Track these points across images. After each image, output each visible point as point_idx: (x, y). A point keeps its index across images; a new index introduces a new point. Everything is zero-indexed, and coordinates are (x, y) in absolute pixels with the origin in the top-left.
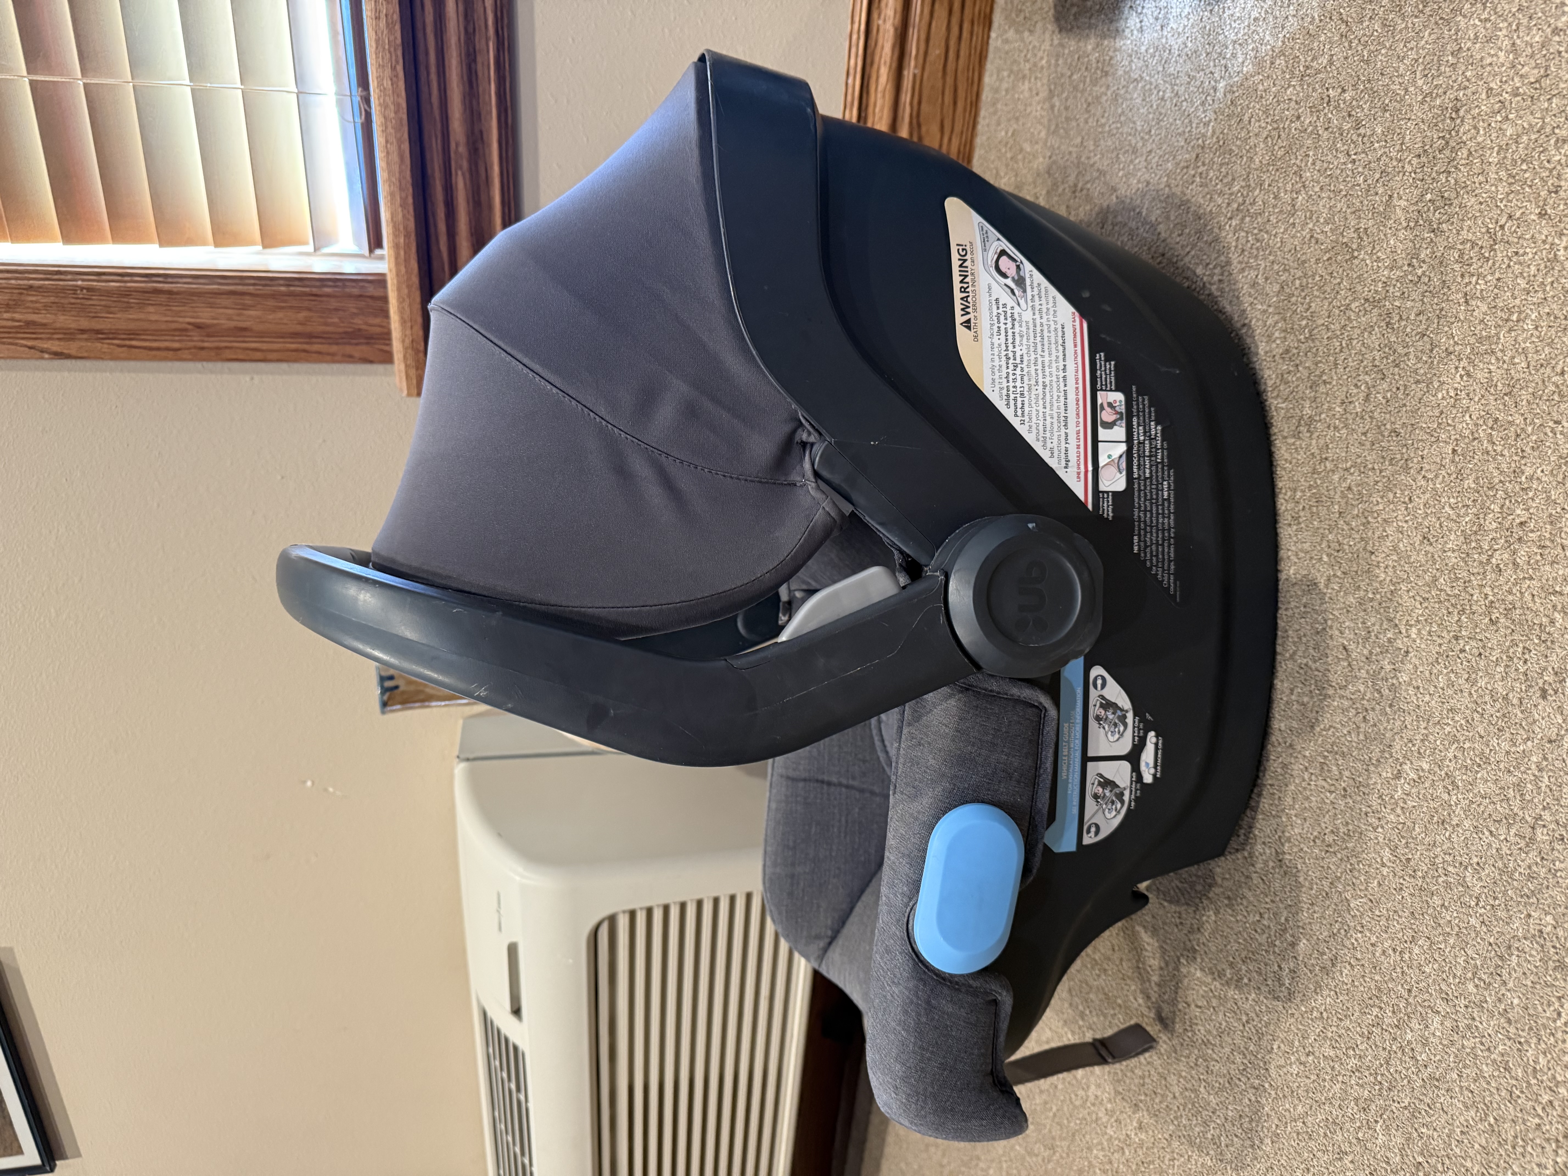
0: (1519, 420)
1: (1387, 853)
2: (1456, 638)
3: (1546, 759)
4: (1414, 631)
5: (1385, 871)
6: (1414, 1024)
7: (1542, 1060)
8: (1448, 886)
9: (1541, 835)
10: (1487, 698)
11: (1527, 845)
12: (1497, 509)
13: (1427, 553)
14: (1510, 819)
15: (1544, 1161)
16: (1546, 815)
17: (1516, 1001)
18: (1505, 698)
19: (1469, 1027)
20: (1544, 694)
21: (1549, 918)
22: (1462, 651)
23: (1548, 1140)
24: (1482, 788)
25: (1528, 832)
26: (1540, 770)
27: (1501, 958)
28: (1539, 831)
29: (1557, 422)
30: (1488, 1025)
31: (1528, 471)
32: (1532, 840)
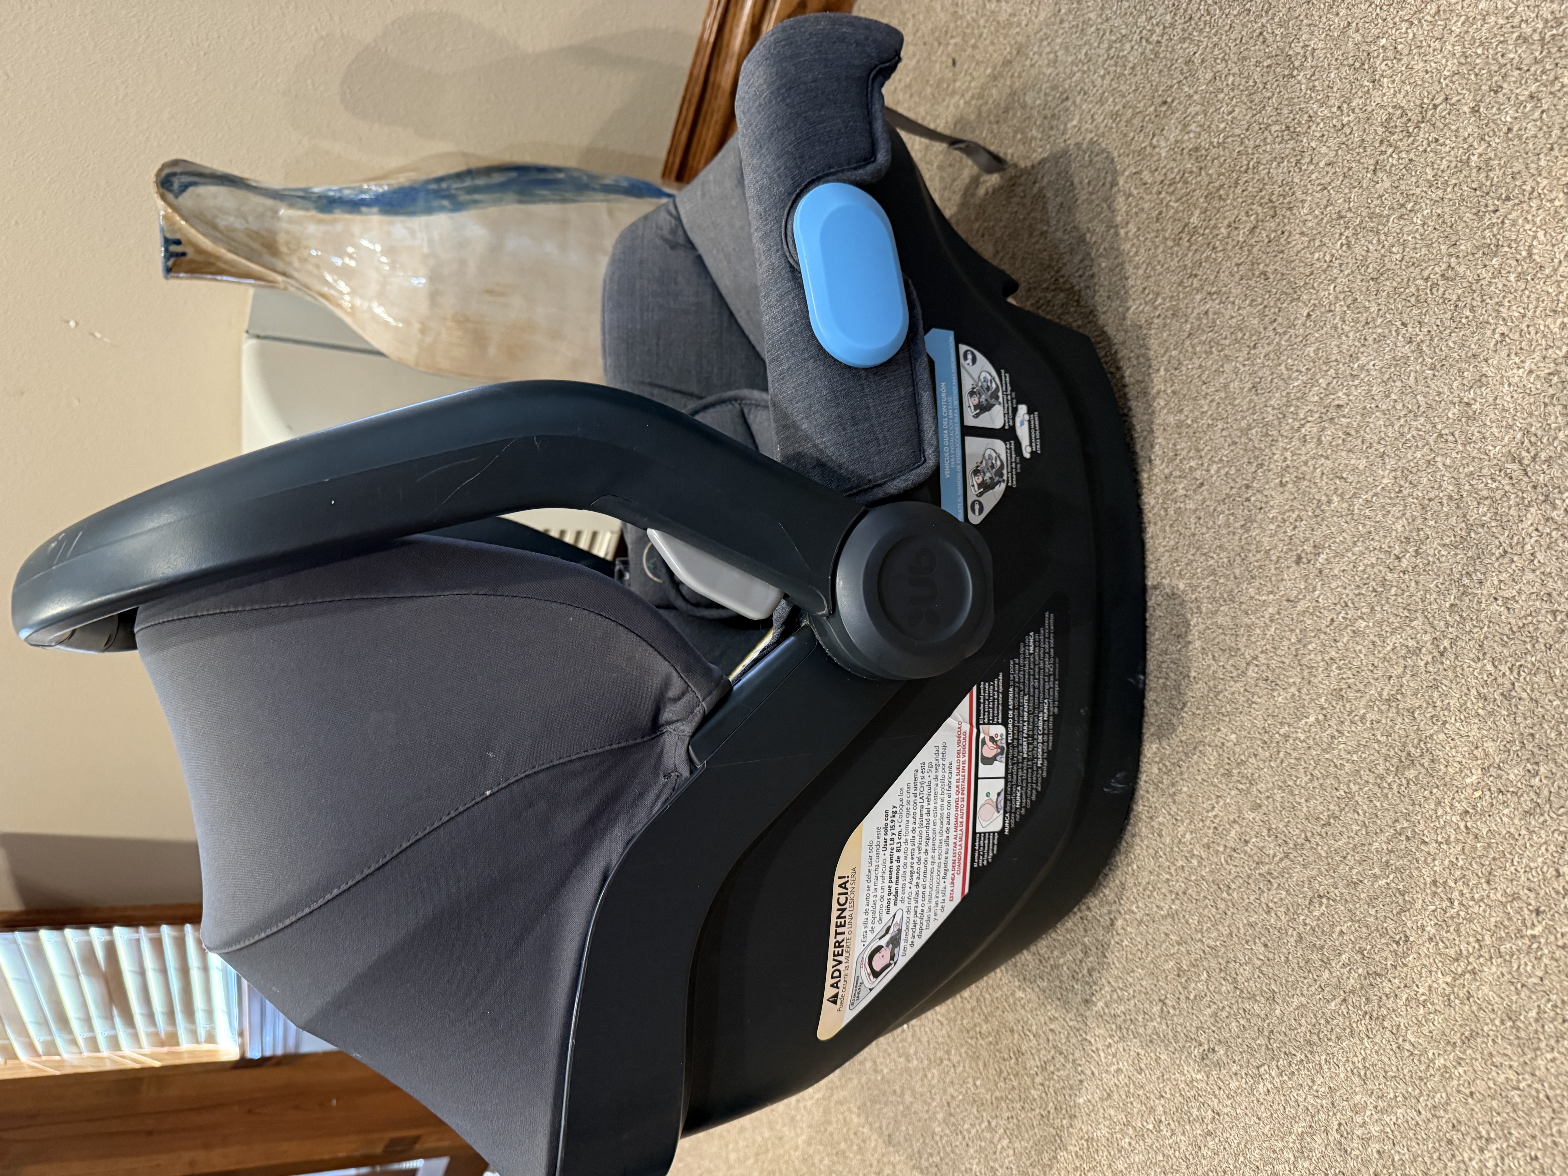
0: (1374, 309)
2: (1247, 487)
3: (1279, 613)
4: (1215, 467)
7: (1188, 836)
9: (1252, 671)
10: (1253, 547)
11: (1238, 676)
12: (1324, 385)
13: (1251, 401)
14: (1232, 651)
15: (1162, 904)
16: (1262, 658)
17: (1185, 789)
18: (1267, 552)
21: (1233, 736)
22: (1248, 500)
23: (1171, 892)
24: (1220, 620)
25: (1243, 666)
26: (1272, 621)
27: (1186, 754)
28: (1251, 668)
29: (1404, 325)
31: (1363, 360)
32: (1244, 673)
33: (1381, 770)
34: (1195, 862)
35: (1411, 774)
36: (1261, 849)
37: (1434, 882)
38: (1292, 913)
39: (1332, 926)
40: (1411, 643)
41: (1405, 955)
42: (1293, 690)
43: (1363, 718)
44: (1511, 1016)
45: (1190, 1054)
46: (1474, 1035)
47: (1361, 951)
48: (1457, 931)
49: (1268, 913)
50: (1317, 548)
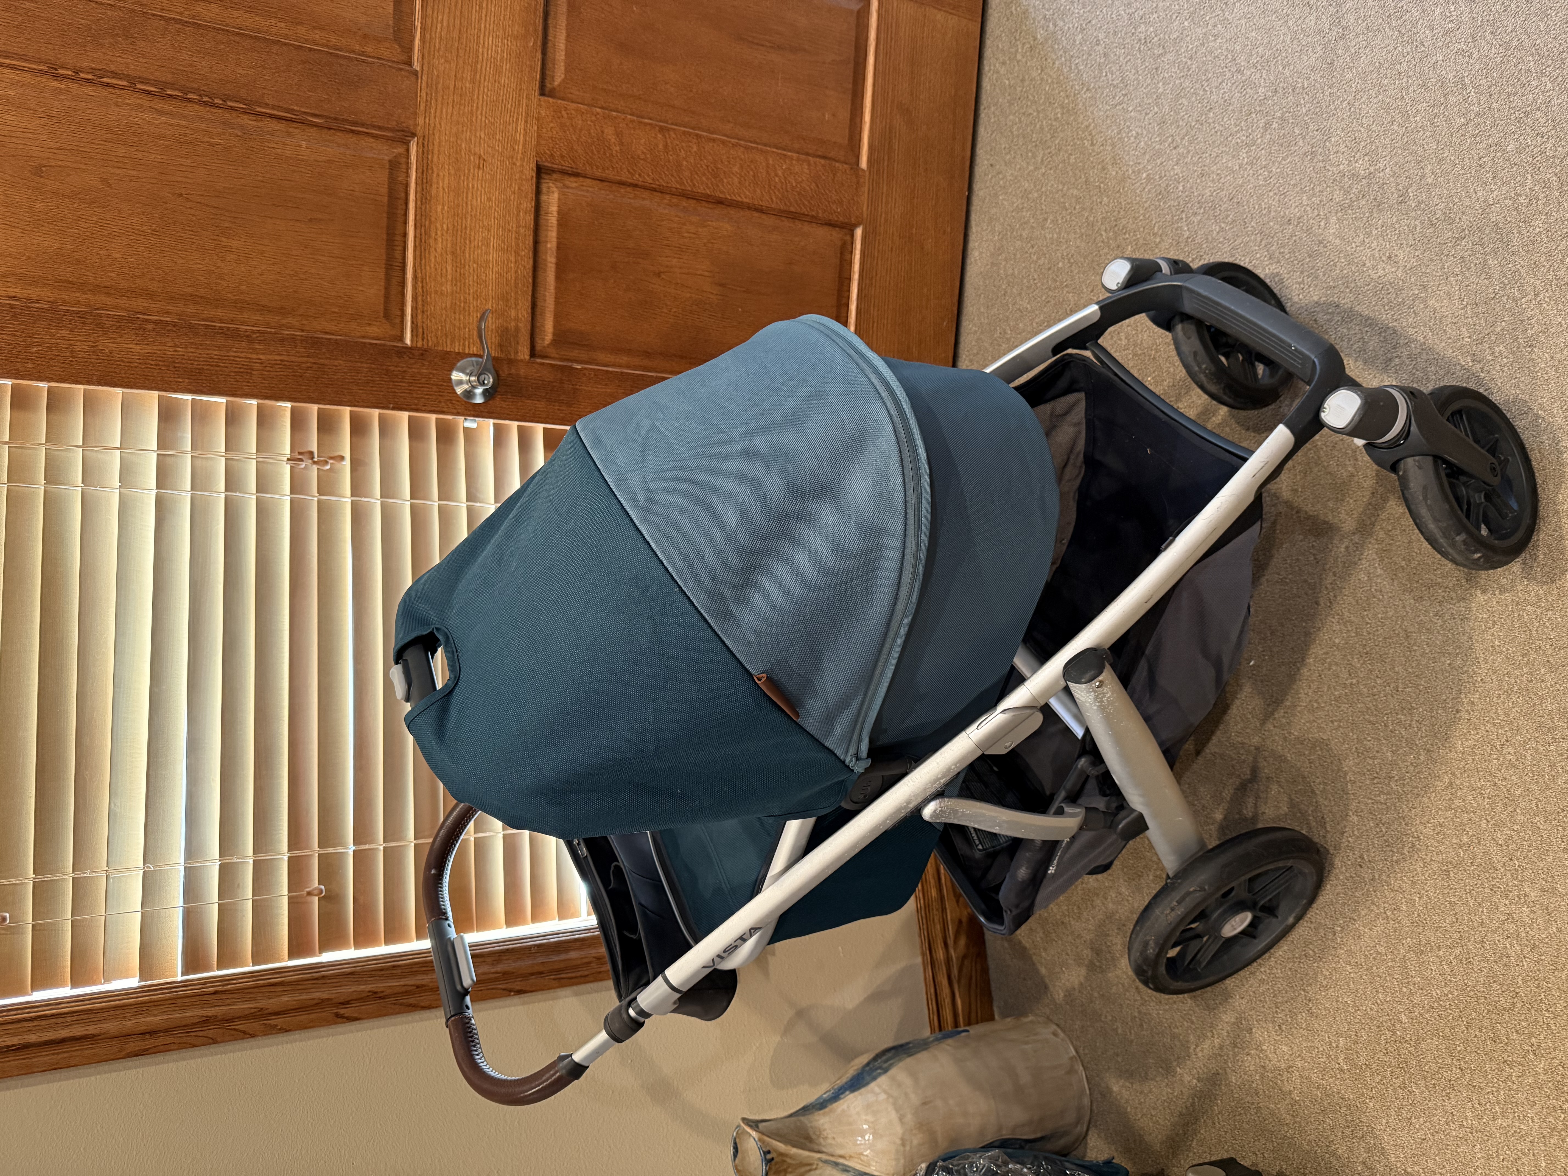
1: (1349, 967)
5: (1352, 975)
6: (1398, 1026)
8: (1374, 958)
9: (1389, 913)
14: (1377, 916)
16: (1387, 905)
18: (1351, 877)
19: (1413, 1006)
20: (1361, 866)
24: (1363, 913)
25: (1384, 915)
27: (1406, 968)
30: (1417, 999)
32: (1388, 917)
33: (1446, 884)
34: (1450, 996)
35: (1452, 874)
36: (1456, 957)
37: (1492, 890)
38: (1485, 959)
39: (1495, 944)
40: (1410, 845)
41: (1513, 918)
42: (1404, 900)
43: (1426, 880)
44: (1543, 890)
45: (1532, 1062)
46: (1547, 909)
47: (1508, 937)
48: (1510, 892)
49: (1482, 971)
50: (1362, 857)
